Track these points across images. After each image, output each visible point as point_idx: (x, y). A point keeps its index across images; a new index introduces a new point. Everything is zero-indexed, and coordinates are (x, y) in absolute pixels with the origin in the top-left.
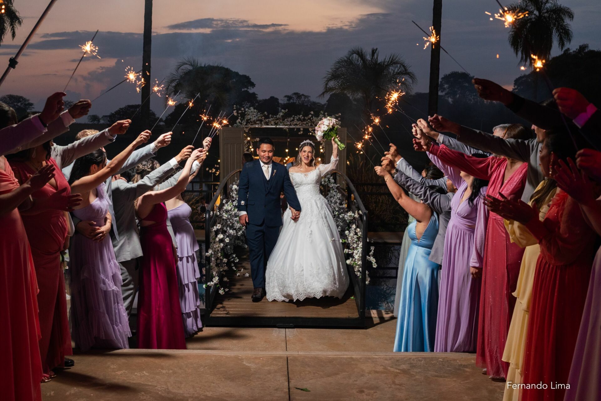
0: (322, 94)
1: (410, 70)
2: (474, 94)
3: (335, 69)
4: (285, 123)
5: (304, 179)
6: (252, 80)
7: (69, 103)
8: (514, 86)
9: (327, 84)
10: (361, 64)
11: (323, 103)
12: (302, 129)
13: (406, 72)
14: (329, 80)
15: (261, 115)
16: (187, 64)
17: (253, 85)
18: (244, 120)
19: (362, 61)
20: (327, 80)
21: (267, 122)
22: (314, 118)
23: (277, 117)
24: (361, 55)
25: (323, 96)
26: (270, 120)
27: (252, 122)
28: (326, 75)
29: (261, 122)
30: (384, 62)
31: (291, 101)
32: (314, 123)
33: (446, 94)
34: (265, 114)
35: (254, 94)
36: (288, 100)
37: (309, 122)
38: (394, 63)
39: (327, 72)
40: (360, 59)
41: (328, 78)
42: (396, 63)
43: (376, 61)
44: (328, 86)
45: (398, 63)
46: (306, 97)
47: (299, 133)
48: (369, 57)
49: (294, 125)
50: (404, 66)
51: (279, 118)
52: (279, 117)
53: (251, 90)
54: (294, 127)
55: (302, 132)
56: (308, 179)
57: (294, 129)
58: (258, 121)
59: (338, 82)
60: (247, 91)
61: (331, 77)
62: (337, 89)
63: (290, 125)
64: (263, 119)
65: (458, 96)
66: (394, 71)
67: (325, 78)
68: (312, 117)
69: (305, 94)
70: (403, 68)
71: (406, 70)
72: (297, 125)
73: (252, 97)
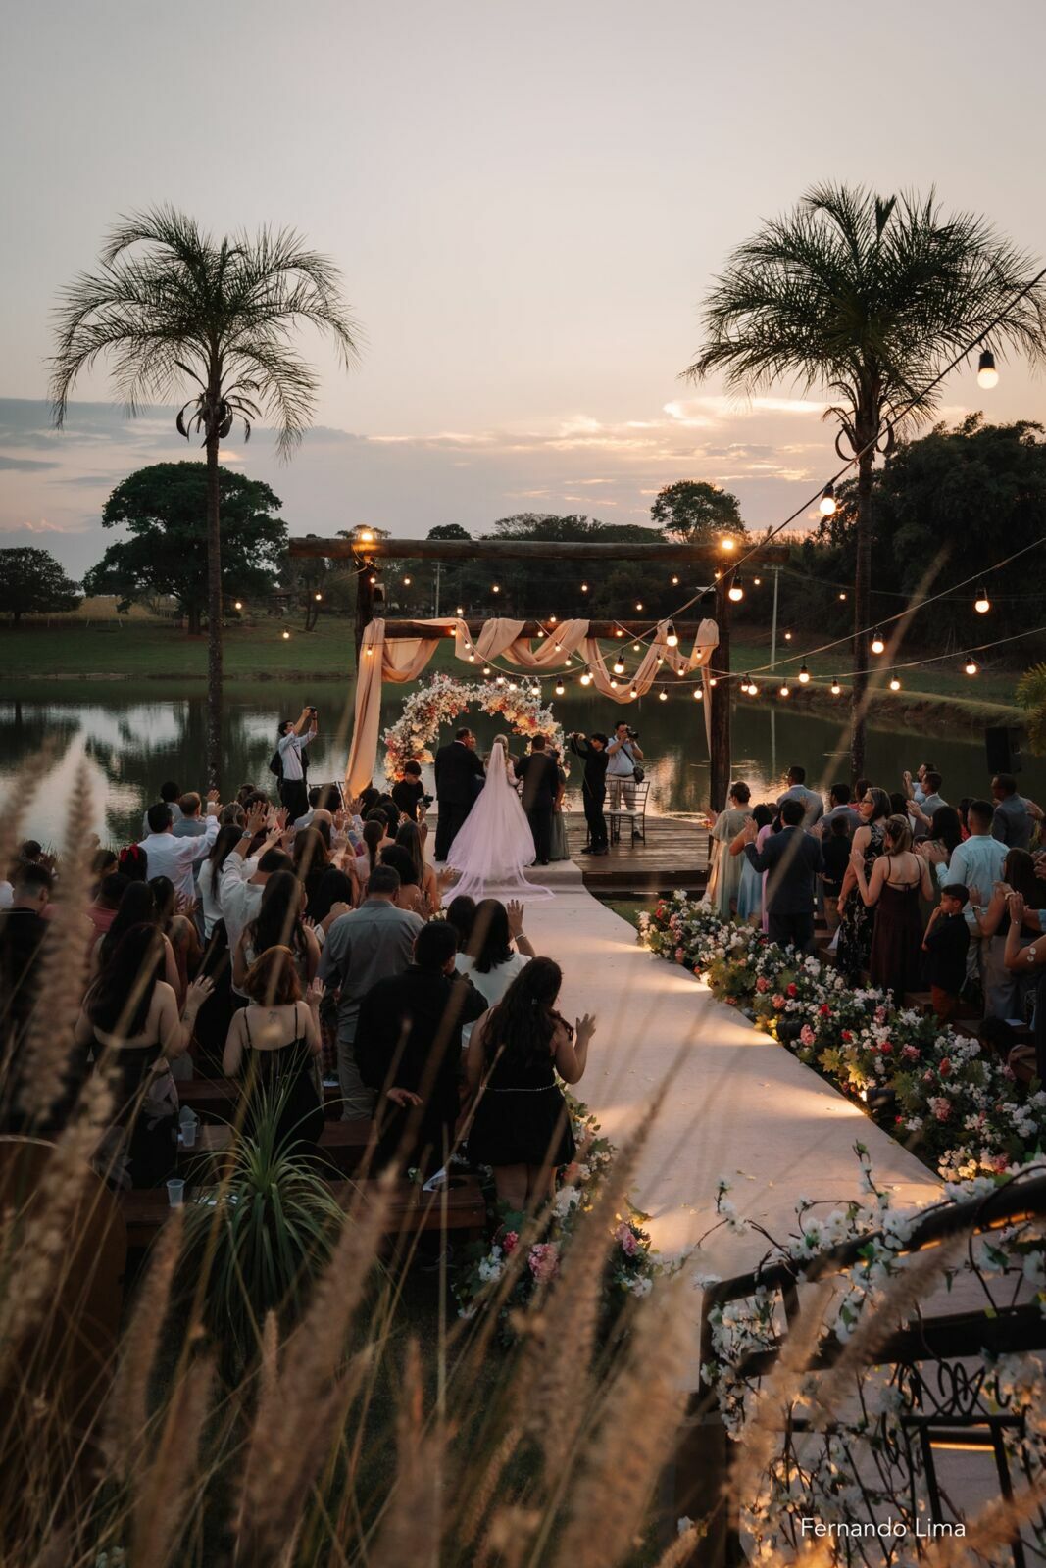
2: (725, 525)
6: (275, 493)
17: (277, 503)
35: (280, 523)
53: (274, 514)
60: (263, 516)
65: (693, 529)
73: (275, 529)
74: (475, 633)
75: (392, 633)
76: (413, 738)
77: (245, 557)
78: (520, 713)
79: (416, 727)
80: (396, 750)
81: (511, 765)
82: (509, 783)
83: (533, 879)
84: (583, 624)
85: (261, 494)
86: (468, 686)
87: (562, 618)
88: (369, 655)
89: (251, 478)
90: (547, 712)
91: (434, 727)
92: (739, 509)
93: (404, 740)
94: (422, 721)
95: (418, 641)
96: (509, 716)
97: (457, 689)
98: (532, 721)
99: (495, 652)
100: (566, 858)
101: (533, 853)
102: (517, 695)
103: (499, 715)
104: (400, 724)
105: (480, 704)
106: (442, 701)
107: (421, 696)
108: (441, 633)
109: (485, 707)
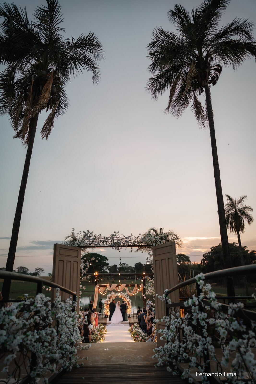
1: (179, 237)
2: (187, 261)
6: (107, 258)
7: (42, 269)
8: (203, 257)
10: (155, 235)
11: (133, 267)
17: (107, 260)
24: (155, 230)
30: (166, 233)
31: (122, 266)
35: (108, 263)
36: (121, 266)
38: (171, 234)
40: (154, 233)
43: (163, 233)
45: (173, 234)
46: (127, 264)
48: (158, 231)
50: (176, 236)
53: (107, 262)
60: (105, 262)
66: (171, 238)
69: (127, 263)
70: (175, 236)
73: (107, 264)
74: (110, 286)
75: (100, 286)
76: (108, 302)
77: (102, 270)
78: (124, 298)
79: (109, 300)
80: (106, 304)
81: (119, 306)
82: (119, 308)
83: (122, 323)
84: (125, 285)
85: (105, 258)
86: (116, 294)
87: (122, 284)
88: (96, 290)
89: (103, 256)
90: (128, 297)
91: (111, 300)
92: (189, 258)
93: (107, 302)
94: (110, 299)
95: (103, 287)
96: (123, 298)
97: (115, 294)
98: (126, 299)
99: (113, 289)
100: (127, 320)
101: (122, 320)
102: (124, 295)
103: (121, 298)
104: (107, 299)
105: (118, 296)
106: (113, 296)
107: (110, 295)
108: (106, 286)
109: (119, 297)
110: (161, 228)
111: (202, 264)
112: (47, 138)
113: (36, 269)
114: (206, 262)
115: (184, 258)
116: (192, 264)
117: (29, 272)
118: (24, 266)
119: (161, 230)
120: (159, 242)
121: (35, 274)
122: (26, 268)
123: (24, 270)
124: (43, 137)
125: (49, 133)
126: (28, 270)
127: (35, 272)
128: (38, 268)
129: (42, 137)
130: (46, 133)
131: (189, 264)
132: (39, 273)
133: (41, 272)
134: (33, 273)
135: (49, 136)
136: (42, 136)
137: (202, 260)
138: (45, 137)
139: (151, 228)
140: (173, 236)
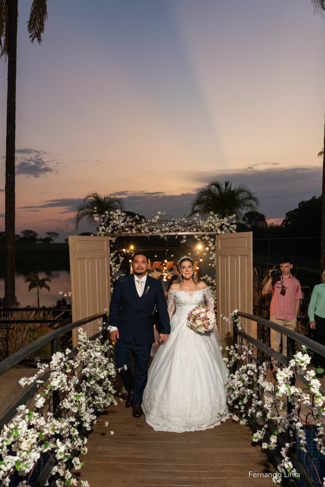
0: (190, 215)
1: (254, 196)
2: (262, 222)
3: (198, 197)
4: (163, 230)
5: (189, 298)
7: (55, 233)
8: (286, 217)
9: (193, 208)
10: (217, 192)
12: (185, 237)
13: (251, 197)
14: (196, 204)
15: (131, 220)
16: (92, 197)
18: (109, 227)
19: (218, 191)
20: (193, 205)
21: (139, 229)
22: (200, 221)
23: (153, 221)
24: (217, 185)
25: (191, 217)
26: (143, 225)
27: (119, 229)
28: (193, 201)
29: (132, 229)
30: (235, 190)
32: (200, 228)
33: (247, 223)
34: (136, 218)
37: (194, 227)
38: (242, 191)
39: (193, 200)
40: (217, 189)
41: (194, 204)
42: (244, 191)
43: (230, 189)
44: (194, 210)
45: (245, 192)
47: (182, 242)
49: (174, 232)
50: (249, 193)
51: (154, 223)
52: (155, 221)
54: (174, 234)
55: (184, 241)
56: (193, 299)
57: (175, 236)
58: (127, 227)
59: (201, 206)
61: (196, 203)
62: (201, 211)
63: (170, 231)
64: (134, 225)
65: (253, 224)
66: (242, 198)
67: (191, 203)
68: (198, 220)
70: (249, 195)
71: (251, 196)
72: (178, 231)
74: (152, 264)
92: (265, 218)
99: (156, 268)
110: (227, 181)
111: (284, 226)
112: (39, 40)
113: (48, 233)
114: (289, 223)
115: (257, 218)
116: (268, 226)
117: (39, 238)
118: (31, 230)
119: (227, 184)
120: (226, 228)
121: (47, 240)
122: (34, 232)
123: (31, 234)
124: (33, 39)
125: (41, 30)
126: (37, 234)
127: (46, 237)
128: (50, 232)
129: (31, 39)
130: (37, 30)
131: (263, 226)
132: (52, 238)
133: (54, 237)
134: (43, 238)
135: (42, 35)
136: (31, 36)
137: (284, 221)
138: (36, 39)
139: (212, 182)
140: (245, 193)
